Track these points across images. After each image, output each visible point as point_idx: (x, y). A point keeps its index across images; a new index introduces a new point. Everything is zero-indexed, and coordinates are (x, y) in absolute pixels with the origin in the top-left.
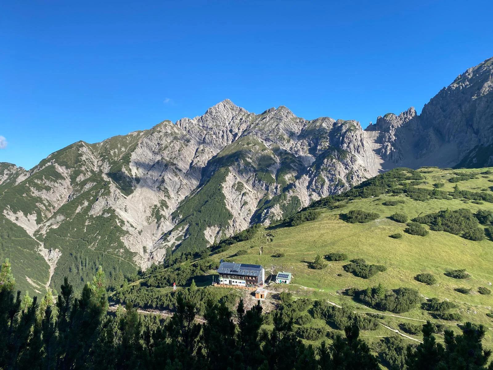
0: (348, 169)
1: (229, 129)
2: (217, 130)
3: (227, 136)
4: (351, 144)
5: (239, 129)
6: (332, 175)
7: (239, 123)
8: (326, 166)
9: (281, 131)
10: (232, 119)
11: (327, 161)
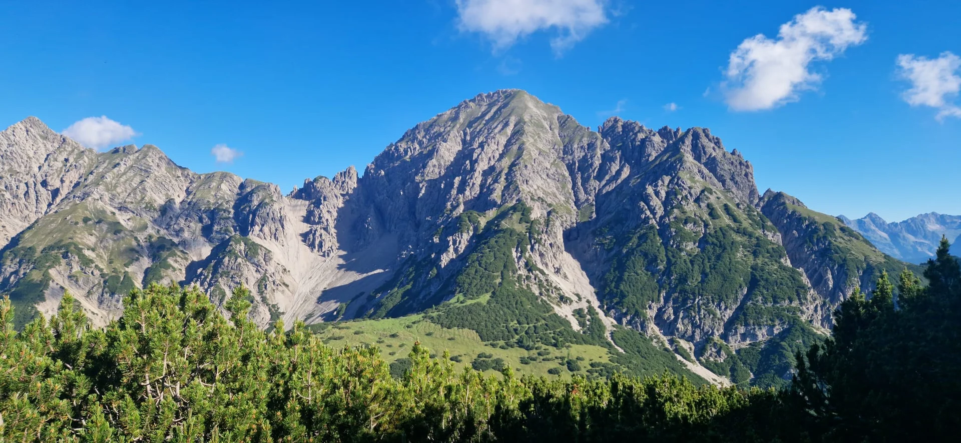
0: (259, 272)
1: (40, 179)
2: (13, 182)
3: (36, 193)
4: (265, 226)
5: (62, 181)
6: (237, 283)
7: (62, 168)
8: (227, 269)
9: (148, 194)
10: (46, 159)
11: (229, 261)
